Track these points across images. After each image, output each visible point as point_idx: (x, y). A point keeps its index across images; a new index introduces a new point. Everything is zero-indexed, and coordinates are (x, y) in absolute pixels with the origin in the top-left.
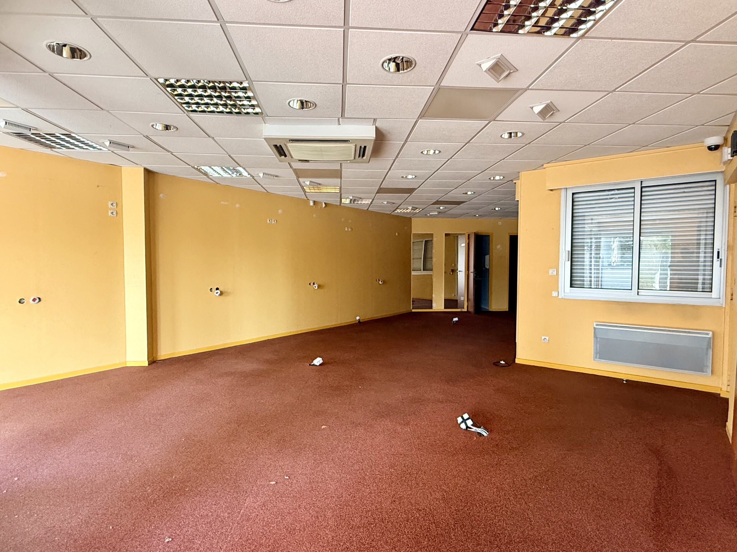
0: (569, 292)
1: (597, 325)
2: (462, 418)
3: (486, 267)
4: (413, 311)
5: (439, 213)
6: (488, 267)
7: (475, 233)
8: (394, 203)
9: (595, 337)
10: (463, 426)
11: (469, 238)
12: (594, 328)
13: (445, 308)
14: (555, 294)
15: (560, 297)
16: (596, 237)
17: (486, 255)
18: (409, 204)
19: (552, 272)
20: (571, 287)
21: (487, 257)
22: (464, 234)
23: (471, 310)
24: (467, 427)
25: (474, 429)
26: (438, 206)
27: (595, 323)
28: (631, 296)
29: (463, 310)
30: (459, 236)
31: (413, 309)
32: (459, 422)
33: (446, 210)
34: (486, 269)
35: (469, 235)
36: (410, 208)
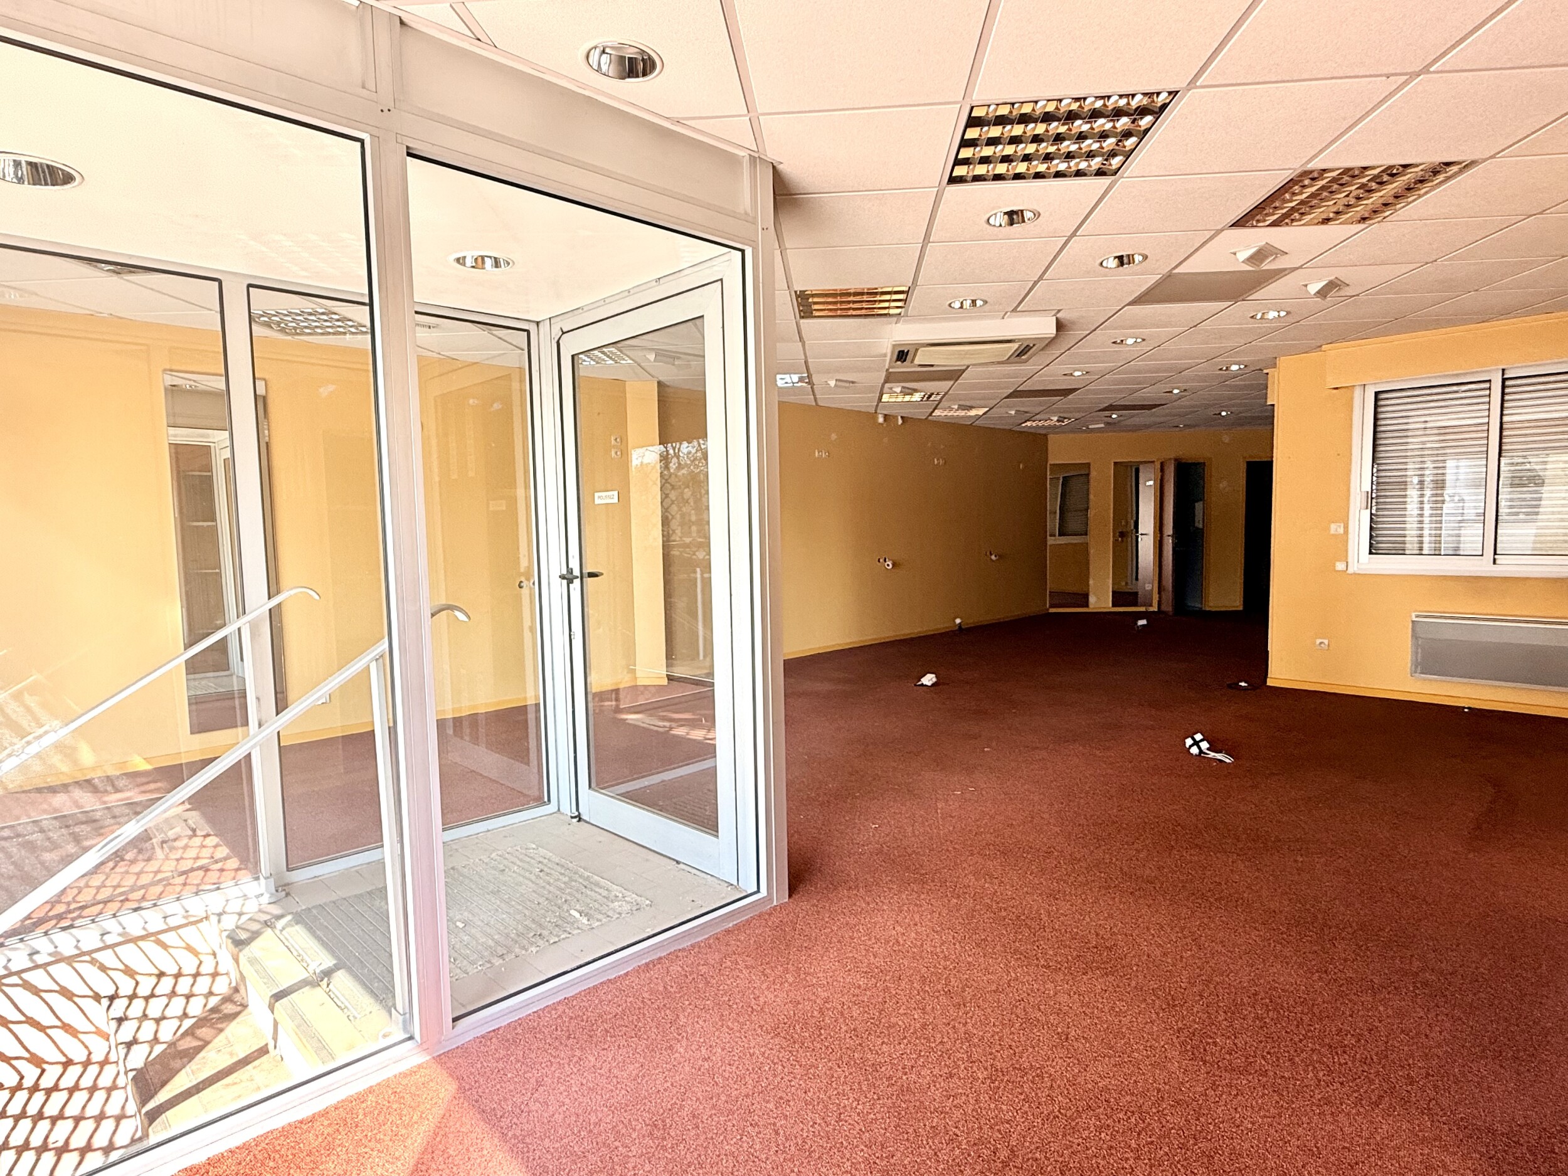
0: (1367, 561)
1: (1417, 616)
2: (1193, 739)
3: (1196, 524)
4: (1052, 610)
5: (1107, 424)
6: (1201, 526)
7: (1176, 460)
8: (1026, 412)
9: (1415, 636)
10: (1194, 750)
11: (1162, 470)
12: (1413, 622)
13: (1114, 605)
14: (1340, 566)
15: (1350, 571)
16: (1436, 459)
17: (1197, 501)
18: (1054, 413)
19: (1336, 528)
20: (1371, 553)
21: (1199, 506)
22: (1153, 462)
23: (1168, 607)
24: (1201, 751)
25: (1212, 754)
26: (1107, 413)
27: (1413, 615)
28: (1483, 567)
29: (1151, 609)
30: (1141, 468)
31: (1052, 606)
32: (1187, 746)
33: (1122, 418)
34: (1198, 528)
35: (1162, 464)
36: (1055, 419)
